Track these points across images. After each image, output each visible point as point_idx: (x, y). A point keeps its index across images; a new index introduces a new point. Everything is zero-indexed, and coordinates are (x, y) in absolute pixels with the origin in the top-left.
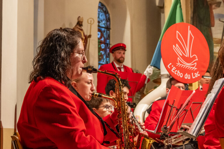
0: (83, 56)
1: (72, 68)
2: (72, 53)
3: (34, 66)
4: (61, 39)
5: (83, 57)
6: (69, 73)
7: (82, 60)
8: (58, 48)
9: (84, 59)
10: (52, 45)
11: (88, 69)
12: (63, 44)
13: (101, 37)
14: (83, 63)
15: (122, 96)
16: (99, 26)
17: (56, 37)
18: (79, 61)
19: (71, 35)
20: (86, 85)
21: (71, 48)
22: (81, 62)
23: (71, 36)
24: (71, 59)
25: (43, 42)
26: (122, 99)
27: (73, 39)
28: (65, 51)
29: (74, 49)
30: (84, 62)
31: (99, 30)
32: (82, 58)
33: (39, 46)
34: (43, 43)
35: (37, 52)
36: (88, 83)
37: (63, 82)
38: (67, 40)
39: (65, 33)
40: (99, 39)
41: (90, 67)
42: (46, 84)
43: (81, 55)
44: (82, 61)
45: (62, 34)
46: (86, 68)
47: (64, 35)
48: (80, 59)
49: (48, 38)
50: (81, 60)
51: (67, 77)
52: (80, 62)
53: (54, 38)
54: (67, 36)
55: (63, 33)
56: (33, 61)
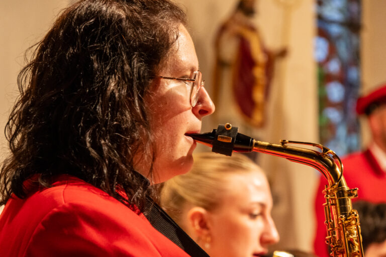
0: (196, 90)
1: (151, 138)
2: (151, 82)
3: (11, 141)
4: (107, 28)
5: (198, 95)
6: (142, 157)
7: (194, 104)
8: (96, 65)
9: (200, 100)
10: (74, 56)
11: (219, 139)
12: (114, 48)
13: (328, 59)
14: (197, 116)
15: (351, 233)
16: (320, 18)
17: (87, 24)
18: (181, 111)
19: (144, 14)
20: (245, 221)
21: (146, 62)
22: (190, 111)
23: (145, 17)
24: (150, 102)
25: (43, 49)
26: (353, 245)
27: (155, 26)
28: (124, 74)
29: (160, 65)
30: (201, 112)
31: (322, 33)
32: (194, 96)
33: (26, 64)
34: (40, 51)
35: (21, 88)
36: (253, 216)
37: (123, 194)
38: (130, 32)
39: (119, 7)
40: (321, 65)
41: (222, 130)
42: (55, 204)
43: (188, 86)
44: (194, 110)
45: (109, 11)
46: (209, 134)
47: (119, 15)
48: (183, 101)
49: (58, 32)
50: (188, 105)
51: (135, 173)
52: (183, 114)
53: (80, 30)
54: (127, 17)
55: (114, 7)
56: (8, 123)
